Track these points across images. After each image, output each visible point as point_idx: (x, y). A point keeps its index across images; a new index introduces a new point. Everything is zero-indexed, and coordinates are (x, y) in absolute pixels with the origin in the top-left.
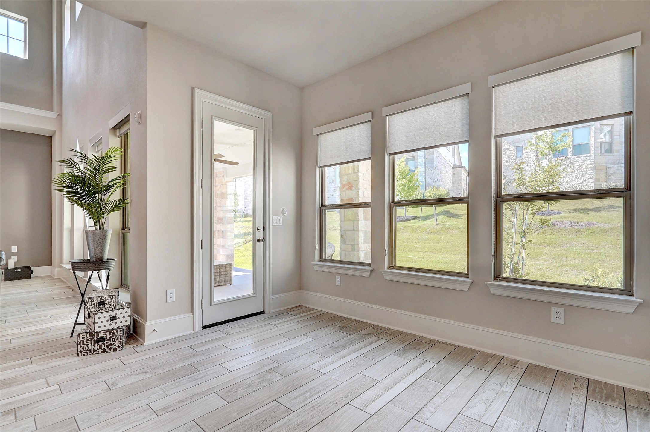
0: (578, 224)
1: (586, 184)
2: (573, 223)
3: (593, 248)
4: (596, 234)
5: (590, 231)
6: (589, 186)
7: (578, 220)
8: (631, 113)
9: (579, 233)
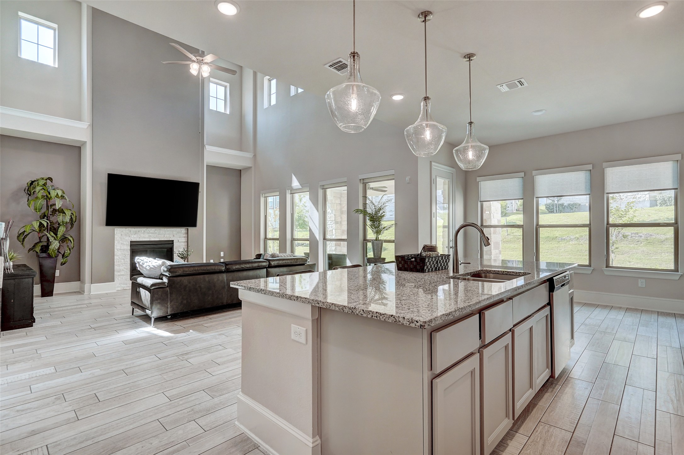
0: (638, 235)
1: (641, 195)
2: (633, 234)
3: (651, 255)
4: (654, 243)
5: (648, 241)
6: (644, 197)
7: (637, 231)
8: (676, 189)
9: (639, 243)
